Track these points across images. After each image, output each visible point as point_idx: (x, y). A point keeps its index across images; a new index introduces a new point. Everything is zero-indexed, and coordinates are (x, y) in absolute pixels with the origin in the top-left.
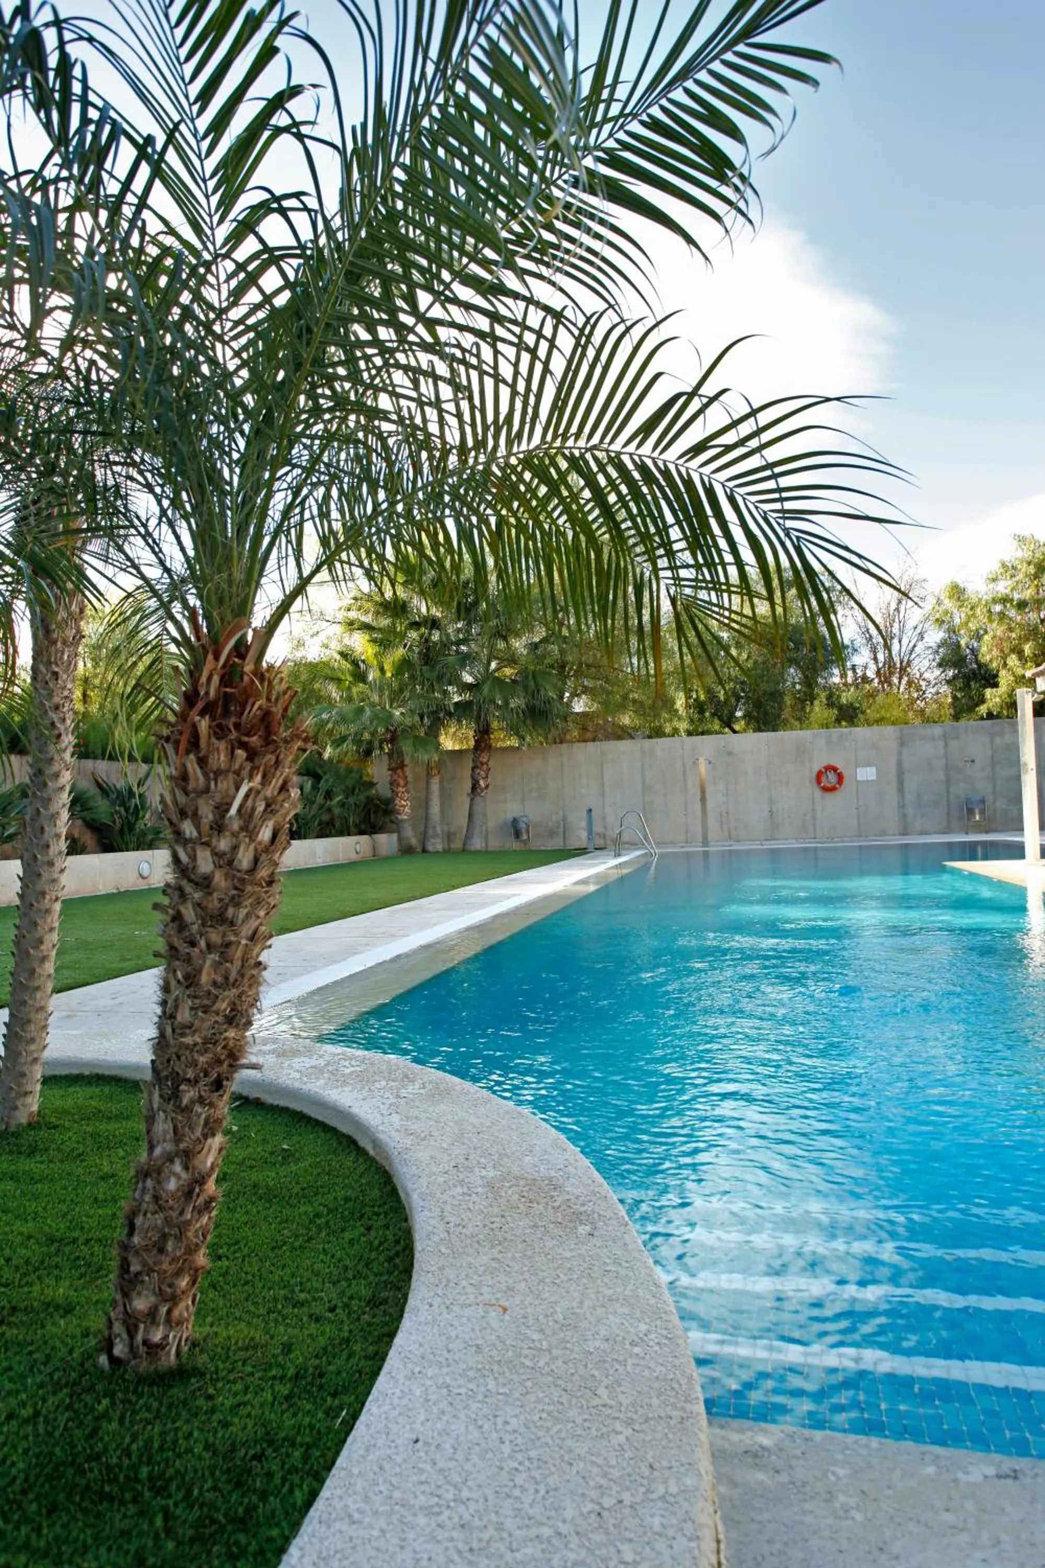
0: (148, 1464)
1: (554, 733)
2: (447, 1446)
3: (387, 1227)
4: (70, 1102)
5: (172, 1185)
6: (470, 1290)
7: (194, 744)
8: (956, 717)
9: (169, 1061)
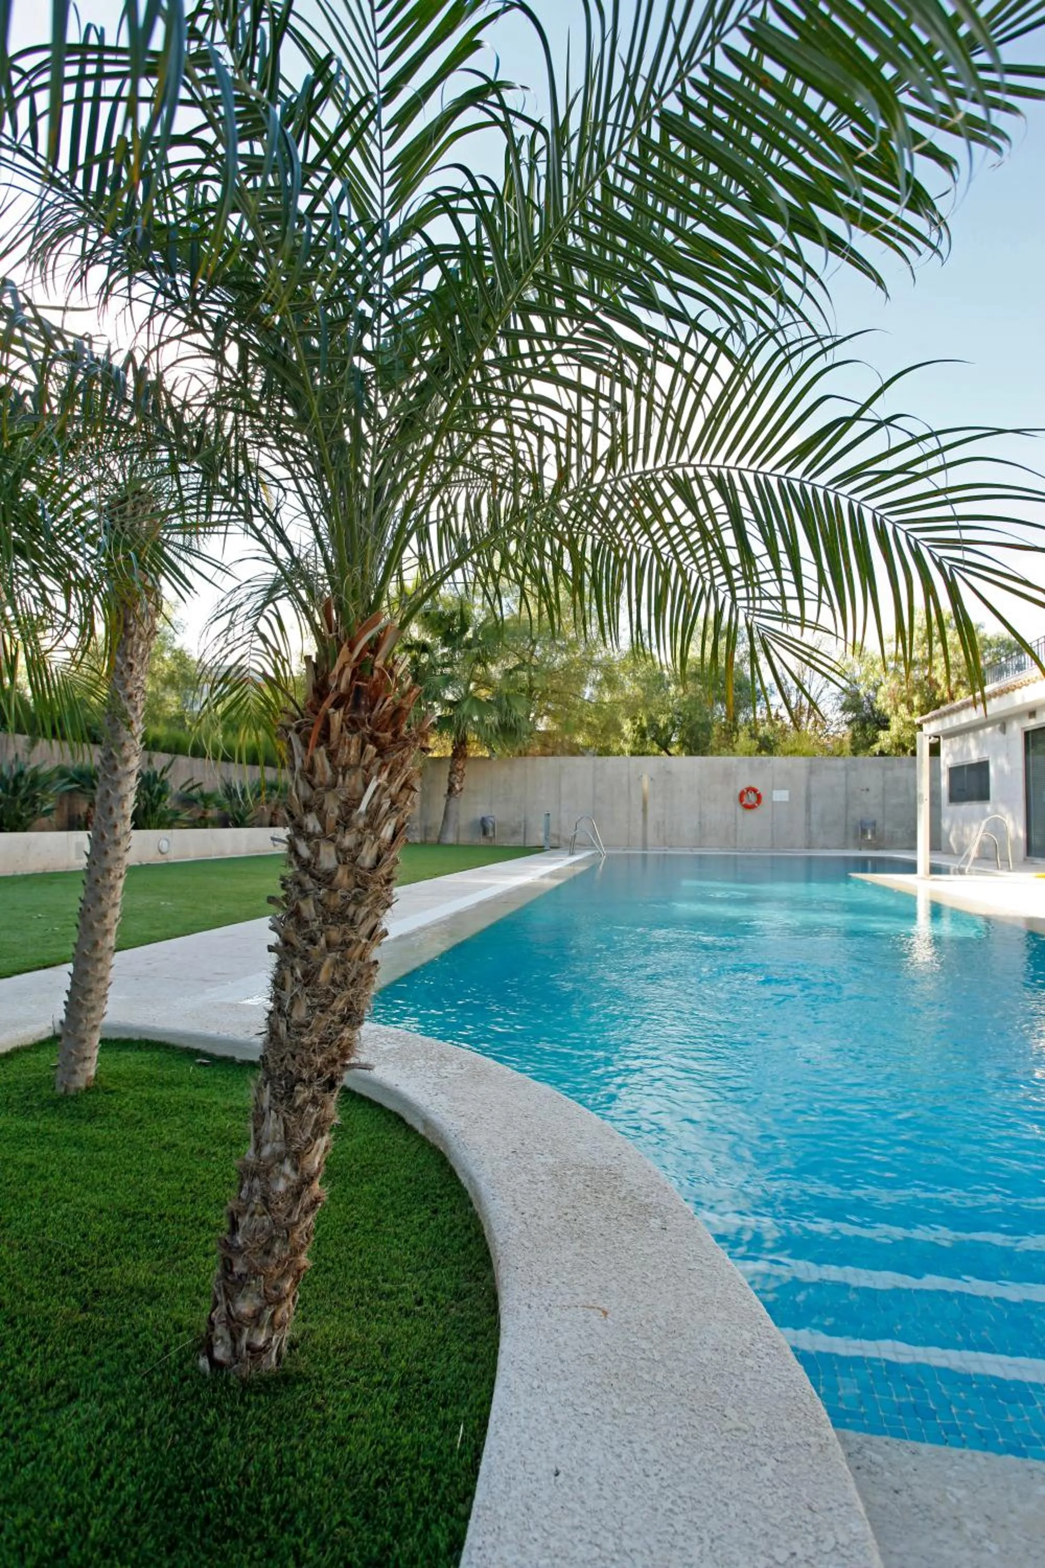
0: (269, 1492)
1: (520, 746)
2: (591, 1480)
3: (453, 1210)
4: (122, 1067)
5: (281, 1186)
6: (564, 1289)
7: (325, 736)
8: (855, 753)
9: (282, 1060)
